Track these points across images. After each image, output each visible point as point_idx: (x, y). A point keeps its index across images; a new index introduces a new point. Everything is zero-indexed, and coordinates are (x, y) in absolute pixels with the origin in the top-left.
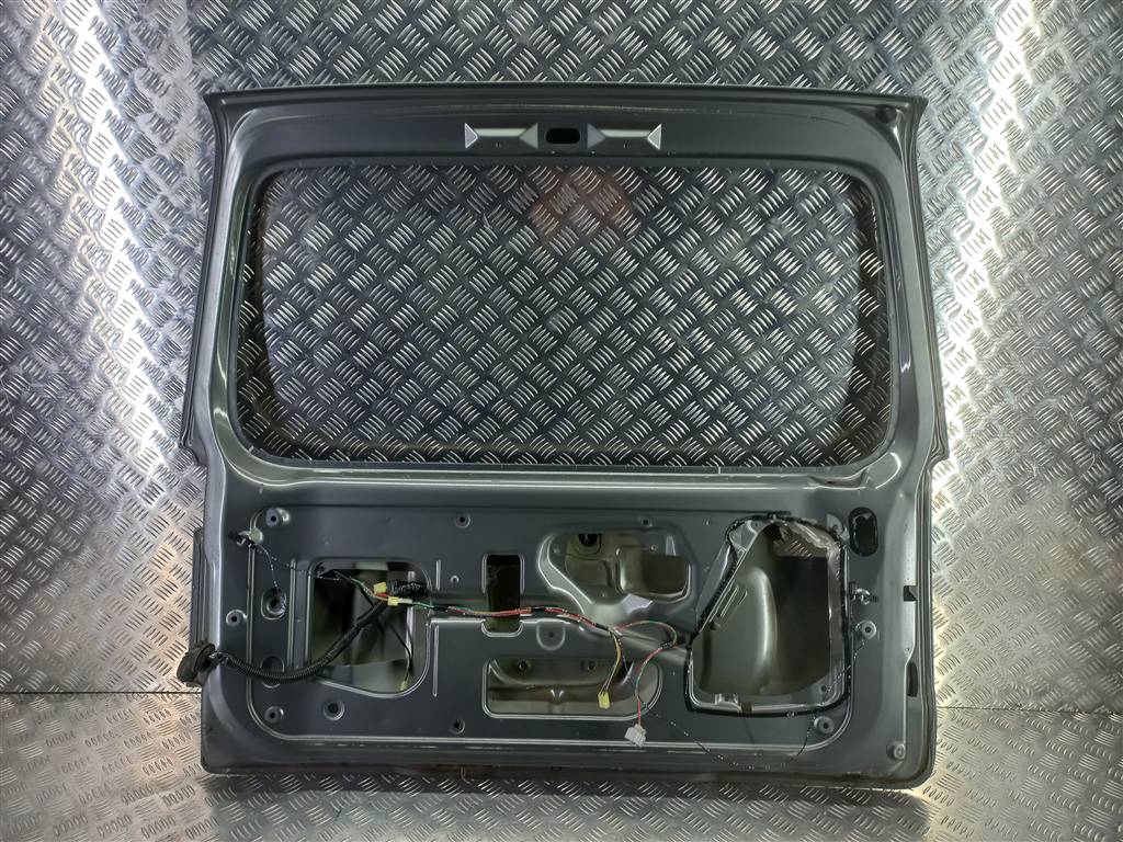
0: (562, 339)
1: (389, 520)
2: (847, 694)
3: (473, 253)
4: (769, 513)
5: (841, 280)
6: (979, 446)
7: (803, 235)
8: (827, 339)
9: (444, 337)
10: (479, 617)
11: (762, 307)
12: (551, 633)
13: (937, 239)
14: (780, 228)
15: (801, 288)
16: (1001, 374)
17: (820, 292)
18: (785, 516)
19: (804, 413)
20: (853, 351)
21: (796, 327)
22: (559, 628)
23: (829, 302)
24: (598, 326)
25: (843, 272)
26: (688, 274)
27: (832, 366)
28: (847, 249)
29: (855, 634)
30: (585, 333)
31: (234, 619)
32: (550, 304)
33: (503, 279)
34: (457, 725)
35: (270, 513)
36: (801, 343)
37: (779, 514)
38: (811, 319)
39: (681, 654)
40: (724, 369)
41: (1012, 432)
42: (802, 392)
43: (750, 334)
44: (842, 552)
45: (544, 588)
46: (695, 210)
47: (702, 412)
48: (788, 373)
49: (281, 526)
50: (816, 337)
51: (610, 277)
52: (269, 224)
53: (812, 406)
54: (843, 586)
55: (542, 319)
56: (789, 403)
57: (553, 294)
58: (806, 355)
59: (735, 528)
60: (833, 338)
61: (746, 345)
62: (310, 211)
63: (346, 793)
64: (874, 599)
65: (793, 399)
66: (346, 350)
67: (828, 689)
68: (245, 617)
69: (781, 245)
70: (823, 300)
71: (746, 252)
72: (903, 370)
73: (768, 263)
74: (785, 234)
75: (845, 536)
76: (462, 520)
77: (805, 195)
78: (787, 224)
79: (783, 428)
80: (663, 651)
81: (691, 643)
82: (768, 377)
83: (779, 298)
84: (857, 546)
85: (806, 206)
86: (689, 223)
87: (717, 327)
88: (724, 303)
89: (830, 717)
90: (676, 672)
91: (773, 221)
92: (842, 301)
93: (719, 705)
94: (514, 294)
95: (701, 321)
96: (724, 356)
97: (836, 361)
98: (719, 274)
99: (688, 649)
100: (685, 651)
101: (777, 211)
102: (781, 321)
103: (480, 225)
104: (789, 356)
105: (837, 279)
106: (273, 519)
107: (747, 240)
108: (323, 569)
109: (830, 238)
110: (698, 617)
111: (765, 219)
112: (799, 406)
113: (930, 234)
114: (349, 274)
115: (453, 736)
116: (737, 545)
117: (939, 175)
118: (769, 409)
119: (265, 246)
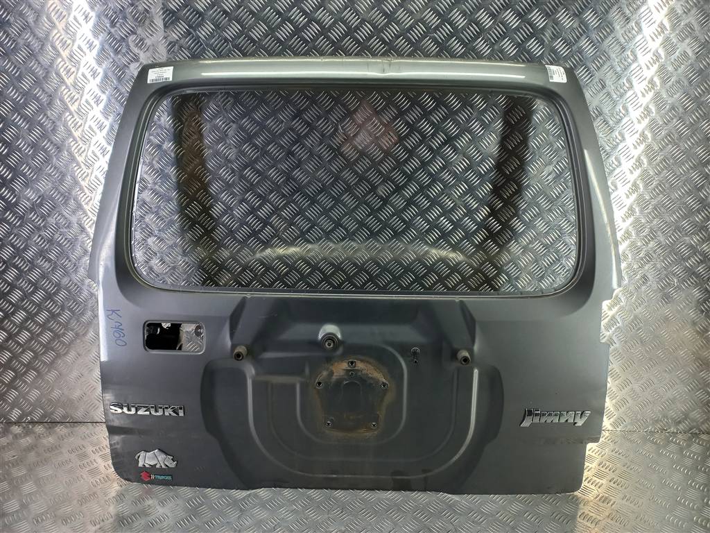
0: (385, 201)
6: (641, 267)
16: (655, 222)
97: (554, 214)
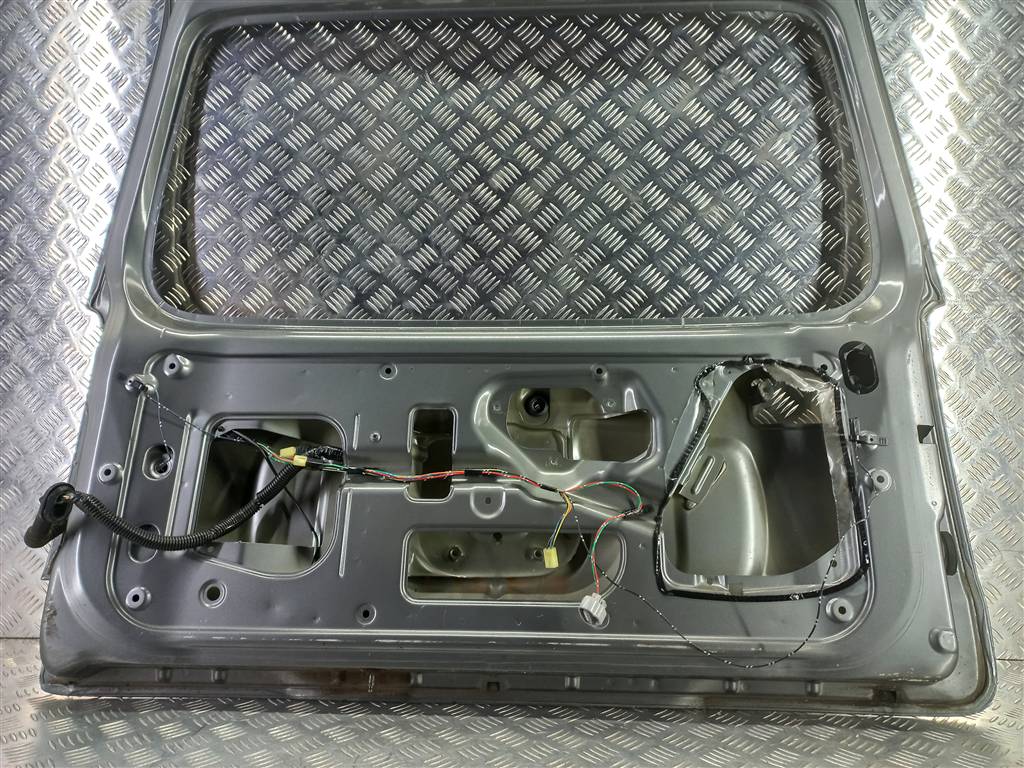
1: (305, 371)
2: (864, 567)
3: (414, 109)
4: (744, 357)
5: (799, 129)
7: (754, 84)
8: (791, 192)
9: (381, 198)
10: (400, 482)
11: (717, 159)
12: (488, 501)
13: (895, 84)
14: (729, 78)
15: (758, 139)
17: (779, 142)
18: (764, 359)
19: (774, 276)
20: (820, 204)
21: (756, 180)
22: (498, 494)
23: (790, 152)
24: (543, 182)
25: (801, 121)
26: (637, 125)
27: (800, 221)
28: (801, 98)
29: (865, 486)
30: (529, 191)
31: (108, 472)
32: (493, 161)
33: (444, 135)
34: (366, 614)
35: (170, 360)
36: (763, 197)
37: (756, 358)
38: (772, 170)
39: (648, 525)
40: (681, 227)
41: (1013, 294)
42: (769, 251)
43: (707, 188)
44: (836, 394)
45: (481, 449)
46: (640, 62)
47: (660, 277)
48: (751, 231)
49: (179, 376)
50: (778, 190)
51: (554, 130)
52: (211, 85)
53: (782, 268)
54: (841, 431)
55: (484, 176)
56: (756, 263)
57: (496, 150)
58: (768, 209)
59: (705, 375)
60: (797, 191)
61: (702, 201)
62: (253, 72)
63: (216, 713)
64: (882, 442)
65: (761, 259)
66: (277, 213)
67: (837, 563)
68: (123, 473)
69: (733, 94)
70: (783, 150)
71: (696, 102)
72: (878, 204)
73: (720, 113)
74: (735, 83)
75: (838, 375)
76: (388, 371)
77: (752, 45)
78: (738, 73)
79: (751, 292)
80: (625, 518)
81: (660, 513)
82: (730, 235)
83: (736, 149)
84: (853, 382)
85: (754, 55)
86: (635, 73)
87: (670, 181)
88: (676, 155)
89: (846, 597)
90: (643, 545)
91: (722, 70)
92: (802, 152)
93: (699, 587)
94: (455, 150)
95: (653, 175)
96: (681, 211)
98: (669, 125)
99: (657, 519)
100: (654, 523)
101: (724, 62)
102: (739, 174)
103: (422, 81)
104: (751, 210)
105: (794, 128)
106: (172, 366)
107: (696, 90)
108: (222, 430)
109: (783, 86)
110: (667, 476)
111: (713, 69)
112: (768, 267)
113: (888, 79)
114: (286, 133)
115: (360, 627)
116: (709, 394)
117: (889, 22)
118: (733, 272)
119: (205, 107)
